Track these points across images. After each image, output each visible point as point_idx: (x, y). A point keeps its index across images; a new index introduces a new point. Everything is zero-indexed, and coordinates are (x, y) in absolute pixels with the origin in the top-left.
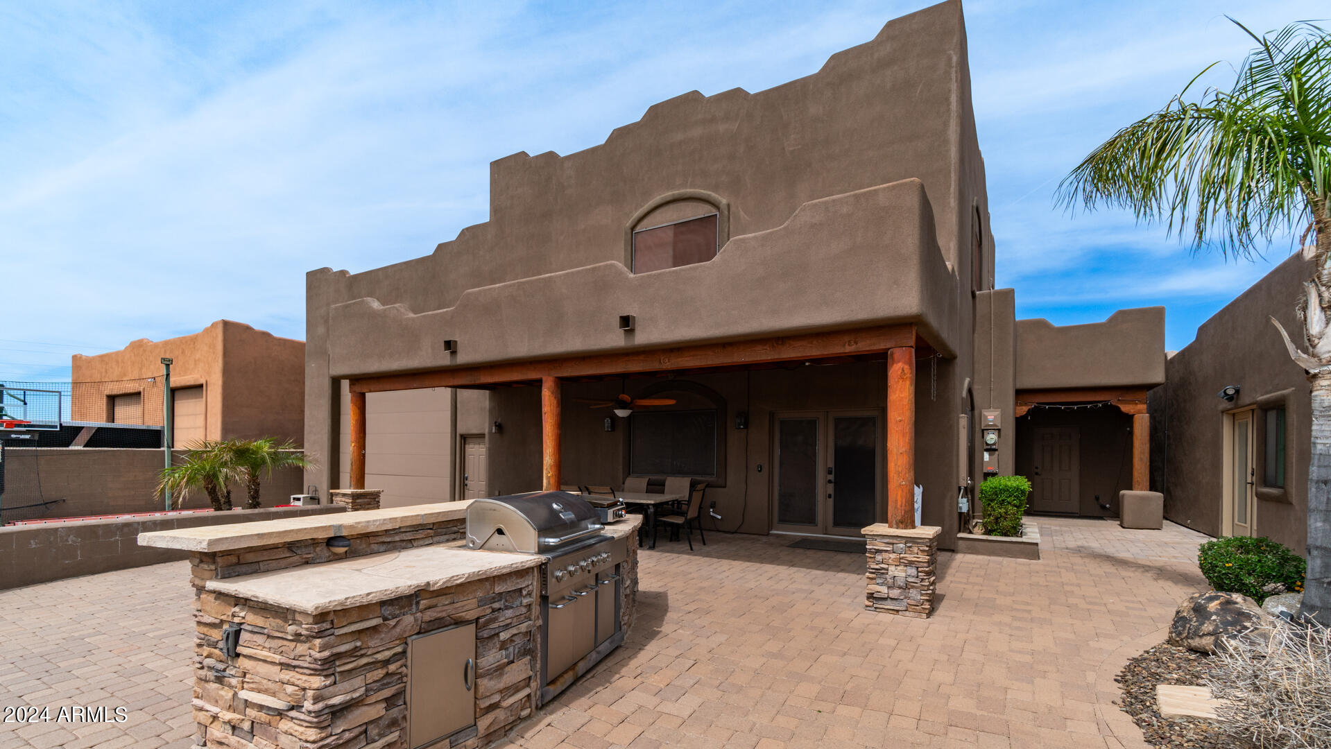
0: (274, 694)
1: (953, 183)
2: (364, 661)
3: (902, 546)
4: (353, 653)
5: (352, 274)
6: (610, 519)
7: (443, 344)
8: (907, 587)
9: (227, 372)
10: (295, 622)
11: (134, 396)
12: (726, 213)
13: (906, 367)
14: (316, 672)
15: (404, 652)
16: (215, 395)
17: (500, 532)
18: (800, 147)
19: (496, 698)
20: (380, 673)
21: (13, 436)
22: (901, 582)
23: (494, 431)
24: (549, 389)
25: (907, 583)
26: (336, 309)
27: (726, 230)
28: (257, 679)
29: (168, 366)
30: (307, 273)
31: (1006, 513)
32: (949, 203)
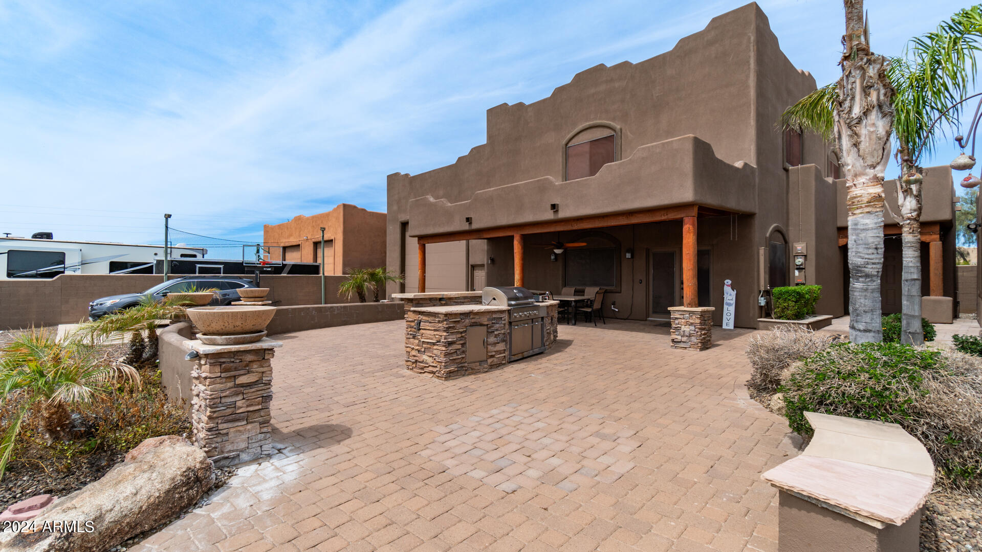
0: (432, 339)
1: (752, 111)
2: (456, 331)
3: (688, 315)
4: (453, 328)
5: (412, 176)
6: (541, 300)
7: (465, 219)
8: (690, 336)
9: (345, 232)
10: (438, 317)
11: (297, 247)
12: (620, 133)
13: (691, 226)
14: (445, 331)
15: (466, 331)
16: (339, 246)
17: (494, 299)
18: (662, 94)
19: (494, 353)
20: (460, 335)
21: (265, 269)
22: (687, 334)
23: (489, 262)
24: (517, 241)
25: (690, 334)
26: (412, 201)
27: (620, 144)
28: (426, 335)
29: (323, 231)
30: (388, 176)
31: (788, 306)
32: (750, 123)
